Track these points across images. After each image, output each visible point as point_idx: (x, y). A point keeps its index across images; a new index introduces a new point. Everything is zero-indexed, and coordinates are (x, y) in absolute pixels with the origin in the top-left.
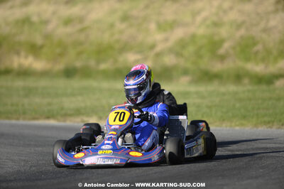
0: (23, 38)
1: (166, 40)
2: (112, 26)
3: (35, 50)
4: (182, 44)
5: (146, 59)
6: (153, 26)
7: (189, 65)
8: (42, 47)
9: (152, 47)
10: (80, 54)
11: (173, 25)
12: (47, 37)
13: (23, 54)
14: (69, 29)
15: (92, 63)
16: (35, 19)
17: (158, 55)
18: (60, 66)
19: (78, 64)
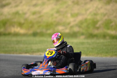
0: (16, 20)
1: (75, 21)
2: (52, 15)
3: (21, 25)
4: (81, 22)
5: (66, 29)
6: (69, 15)
7: (84, 31)
8: (23, 24)
9: (69, 24)
10: (39, 27)
11: (77, 15)
12: (26, 20)
13: (16, 27)
14: (34, 17)
15: (44, 30)
16: (21, 12)
17: (72, 27)
18: (31, 32)
19: (38, 31)
